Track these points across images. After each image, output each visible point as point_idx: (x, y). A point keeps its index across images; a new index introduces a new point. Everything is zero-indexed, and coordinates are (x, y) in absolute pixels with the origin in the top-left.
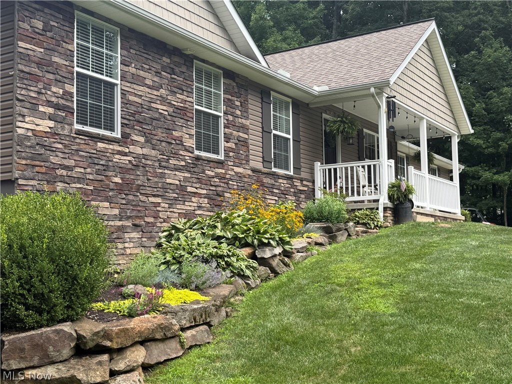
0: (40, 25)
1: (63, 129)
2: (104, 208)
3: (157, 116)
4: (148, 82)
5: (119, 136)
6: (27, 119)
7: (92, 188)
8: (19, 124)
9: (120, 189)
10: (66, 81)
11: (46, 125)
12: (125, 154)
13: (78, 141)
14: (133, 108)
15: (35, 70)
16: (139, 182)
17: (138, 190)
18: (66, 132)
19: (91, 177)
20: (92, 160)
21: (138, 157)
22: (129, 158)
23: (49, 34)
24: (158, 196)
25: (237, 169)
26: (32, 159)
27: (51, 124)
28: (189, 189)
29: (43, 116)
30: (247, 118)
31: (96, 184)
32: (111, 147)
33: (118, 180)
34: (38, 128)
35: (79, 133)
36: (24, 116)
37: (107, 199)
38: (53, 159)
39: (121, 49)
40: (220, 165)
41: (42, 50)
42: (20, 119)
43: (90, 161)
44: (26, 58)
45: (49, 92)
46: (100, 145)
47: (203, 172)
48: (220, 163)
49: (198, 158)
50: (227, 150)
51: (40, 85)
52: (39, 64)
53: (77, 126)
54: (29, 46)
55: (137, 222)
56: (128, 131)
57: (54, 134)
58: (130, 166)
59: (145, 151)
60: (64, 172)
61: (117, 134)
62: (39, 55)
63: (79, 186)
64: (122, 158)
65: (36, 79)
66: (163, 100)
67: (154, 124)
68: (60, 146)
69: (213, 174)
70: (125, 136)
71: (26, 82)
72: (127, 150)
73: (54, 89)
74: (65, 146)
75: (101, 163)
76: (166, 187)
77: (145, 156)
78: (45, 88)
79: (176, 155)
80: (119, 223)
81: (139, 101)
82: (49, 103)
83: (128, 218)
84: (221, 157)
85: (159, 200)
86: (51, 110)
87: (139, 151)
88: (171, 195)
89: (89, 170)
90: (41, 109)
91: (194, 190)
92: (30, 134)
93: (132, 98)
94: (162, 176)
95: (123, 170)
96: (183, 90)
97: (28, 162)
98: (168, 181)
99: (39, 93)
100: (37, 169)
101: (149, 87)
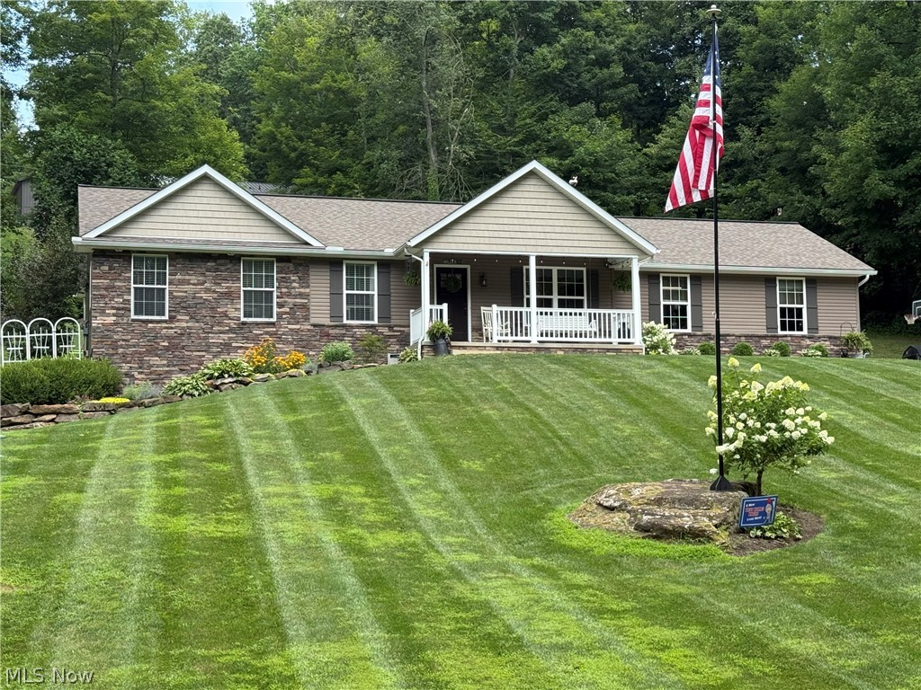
0: (107, 268)
1: (123, 320)
2: (155, 360)
3: (202, 301)
4: (194, 282)
5: (167, 318)
6: (98, 318)
7: (145, 350)
8: (93, 322)
9: (167, 349)
10: (125, 294)
11: (111, 320)
12: (172, 328)
13: (134, 325)
14: (178, 300)
15: (105, 293)
16: (184, 344)
17: (183, 349)
18: (125, 321)
19: (143, 344)
20: (143, 335)
21: (183, 328)
22: (174, 330)
23: (112, 272)
24: (202, 351)
25: (290, 326)
26: (102, 338)
27: (114, 318)
28: (234, 345)
29: (109, 315)
30: (308, 287)
31: (148, 348)
32: (159, 325)
33: (166, 344)
34: (105, 322)
35: (133, 320)
36: (96, 317)
37: (156, 355)
38: (115, 337)
39: (169, 266)
41: (108, 281)
42: (94, 319)
44: (97, 288)
45: (113, 302)
46: (150, 325)
47: (251, 332)
48: (273, 324)
49: (244, 323)
50: (280, 316)
51: (107, 299)
52: (106, 289)
53: (133, 316)
54: (98, 281)
55: (182, 367)
56: (173, 314)
57: (115, 324)
58: (176, 335)
59: (189, 324)
60: (124, 343)
61: (166, 317)
62: (106, 284)
63: (134, 349)
64: (169, 330)
65: (103, 296)
66: (208, 290)
67: (198, 307)
68: (121, 329)
69: (262, 332)
70: (172, 319)
71: (97, 299)
72: (174, 326)
73: (116, 300)
74: (124, 329)
75: (151, 335)
76: (209, 346)
77: (188, 328)
78: (110, 301)
79: (219, 324)
80: (168, 369)
81: (185, 294)
82: (113, 308)
83: (174, 366)
84: (274, 319)
85: (203, 353)
86: (114, 311)
87: (185, 325)
88: (214, 350)
89: (141, 340)
90: (107, 311)
91: (237, 345)
92: (100, 325)
93: (175, 294)
94: (207, 338)
95: (168, 338)
96: (228, 280)
97: (99, 340)
98: (212, 341)
99: (106, 304)
100: (105, 343)
101: (194, 284)
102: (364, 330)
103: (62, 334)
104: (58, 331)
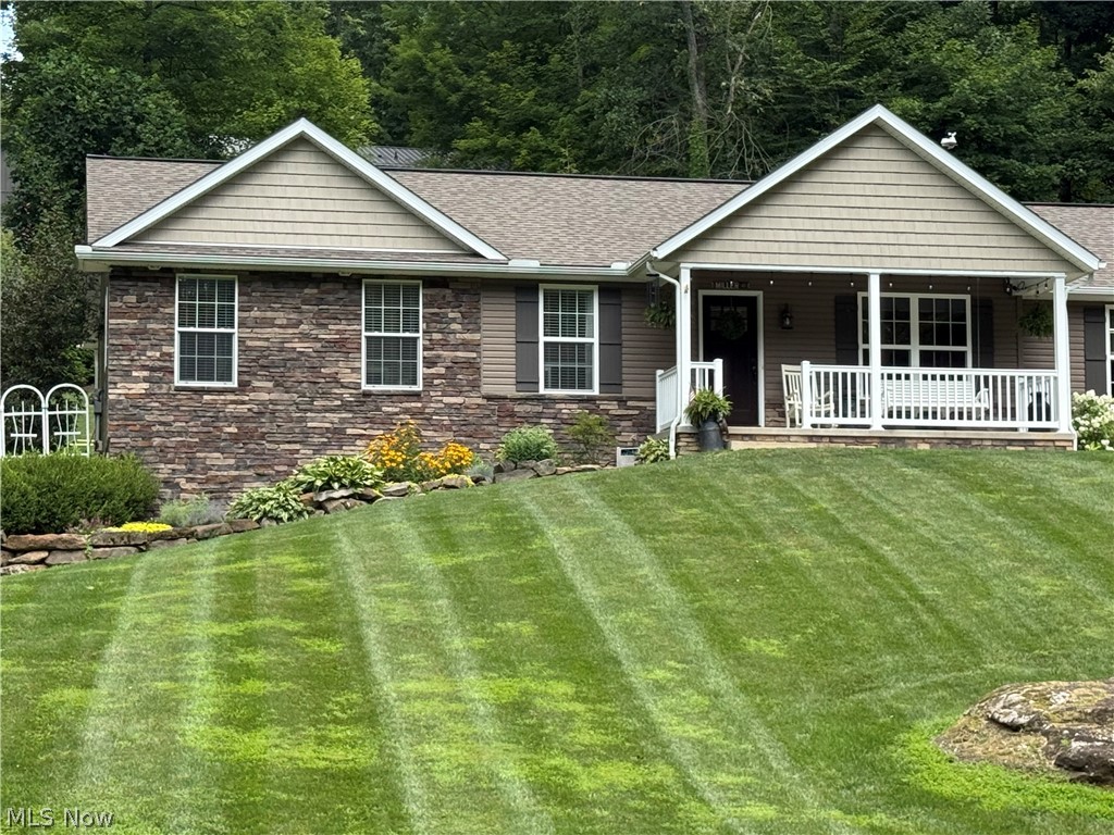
0: (133, 299)
1: (160, 388)
2: (215, 458)
3: (294, 356)
4: (278, 322)
5: (236, 385)
6: (119, 386)
7: (197, 440)
8: (110, 391)
9: (235, 438)
10: (164, 343)
11: (141, 388)
12: (243, 403)
13: (179, 397)
14: (255, 353)
15: (128, 341)
16: (264, 430)
17: (263, 438)
18: (164, 391)
19: (195, 430)
21: (262, 403)
22: (248, 406)
23: (143, 305)
24: (295, 442)
25: (447, 400)
26: (125, 420)
27: (146, 385)
28: (349, 431)
29: (136, 380)
30: (478, 330)
31: (202, 436)
32: (222, 397)
33: (233, 430)
34: (131, 392)
35: (178, 389)
36: (115, 383)
37: (217, 450)
38: (148, 418)
39: (239, 296)
40: (415, 398)
41: (136, 321)
42: (112, 386)
43: (194, 414)
44: (117, 333)
45: (143, 358)
46: (206, 397)
47: (379, 409)
48: (417, 395)
49: (367, 394)
50: (428, 380)
51: (133, 353)
52: (132, 335)
53: (178, 383)
54: (119, 321)
55: (261, 471)
56: (247, 378)
57: (148, 395)
58: (250, 414)
59: (273, 396)
60: (162, 428)
61: (234, 384)
62: (132, 326)
63: (179, 439)
64: (239, 407)
65: (128, 348)
66: (304, 337)
67: (288, 365)
68: (157, 404)
69: (397, 410)
70: (244, 386)
71: (117, 353)
72: (247, 398)
73: (149, 354)
74: (163, 404)
75: (209, 414)
76: (306, 433)
77: (271, 402)
78: (138, 355)
79: (325, 395)
80: (237, 473)
81: (266, 344)
82: (144, 367)
83: (248, 468)
84: (419, 387)
85: (297, 447)
86: (146, 373)
87: (265, 396)
88: (315, 440)
89: (191, 424)
90: (135, 374)
91: (359, 432)
92: (122, 398)
93: (249, 343)
94: (303, 420)
95: (237, 419)
96: (340, 320)
97: (120, 422)
98: (309, 425)
99: (132, 360)
100: (130, 428)
101: (280, 326)
102: (575, 406)
103: (57, 412)
104: (51, 408)
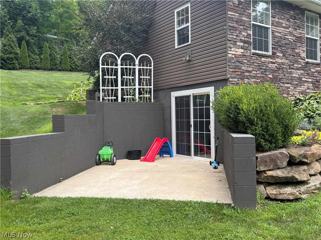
0: (237, 2)
1: (247, 53)
3: (288, 42)
4: (284, 25)
5: (271, 54)
6: (232, 49)
7: (259, 81)
8: (229, 52)
9: (272, 80)
10: (248, 29)
11: (240, 51)
12: (274, 63)
13: (253, 58)
14: (277, 39)
15: (235, 25)
16: (280, 77)
17: (280, 81)
18: (248, 54)
19: (259, 75)
21: (279, 64)
22: (276, 65)
23: (241, 6)
24: (289, 83)
26: (235, 68)
27: (242, 51)
28: (303, 79)
29: (239, 47)
31: (261, 79)
32: (268, 60)
33: (271, 76)
34: (237, 53)
35: (254, 54)
36: (231, 48)
38: (244, 68)
39: (271, 9)
40: (318, 66)
41: (238, 15)
42: (230, 49)
43: (259, 67)
44: (231, 19)
45: (241, 35)
46: (263, 59)
47: (310, 70)
49: (307, 63)
51: (238, 32)
52: (237, 22)
53: (253, 51)
54: (232, 13)
56: (275, 51)
57: (243, 55)
58: (276, 69)
59: (283, 61)
60: (248, 74)
61: (270, 53)
62: (237, 17)
63: (255, 80)
64: (273, 65)
65: (236, 29)
66: (291, 34)
67: (286, 47)
68: (246, 61)
69: (314, 71)
70: (274, 54)
71: (231, 31)
72: (275, 61)
73: (243, 33)
74: (248, 61)
75: (263, 68)
76: (292, 79)
77: (283, 64)
78: (239, 33)
79: (297, 62)
81: (280, 35)
82: (241, 41)
84: (318, 61)
85: (289, 85)
86: (242, 44)
87: (280, 61)
88: (295, 83)
89: (258, 72)
90: (238, 44)
91: (305, 79)
92: (233, 56)
93: (277, 34)
94: (291, 73)
95: (273, 71)
96: (300, 28)
97: (233, 70)
98: (294, 75)
99: (237, 36)
100: (237, 73)
101: (284, 27)
